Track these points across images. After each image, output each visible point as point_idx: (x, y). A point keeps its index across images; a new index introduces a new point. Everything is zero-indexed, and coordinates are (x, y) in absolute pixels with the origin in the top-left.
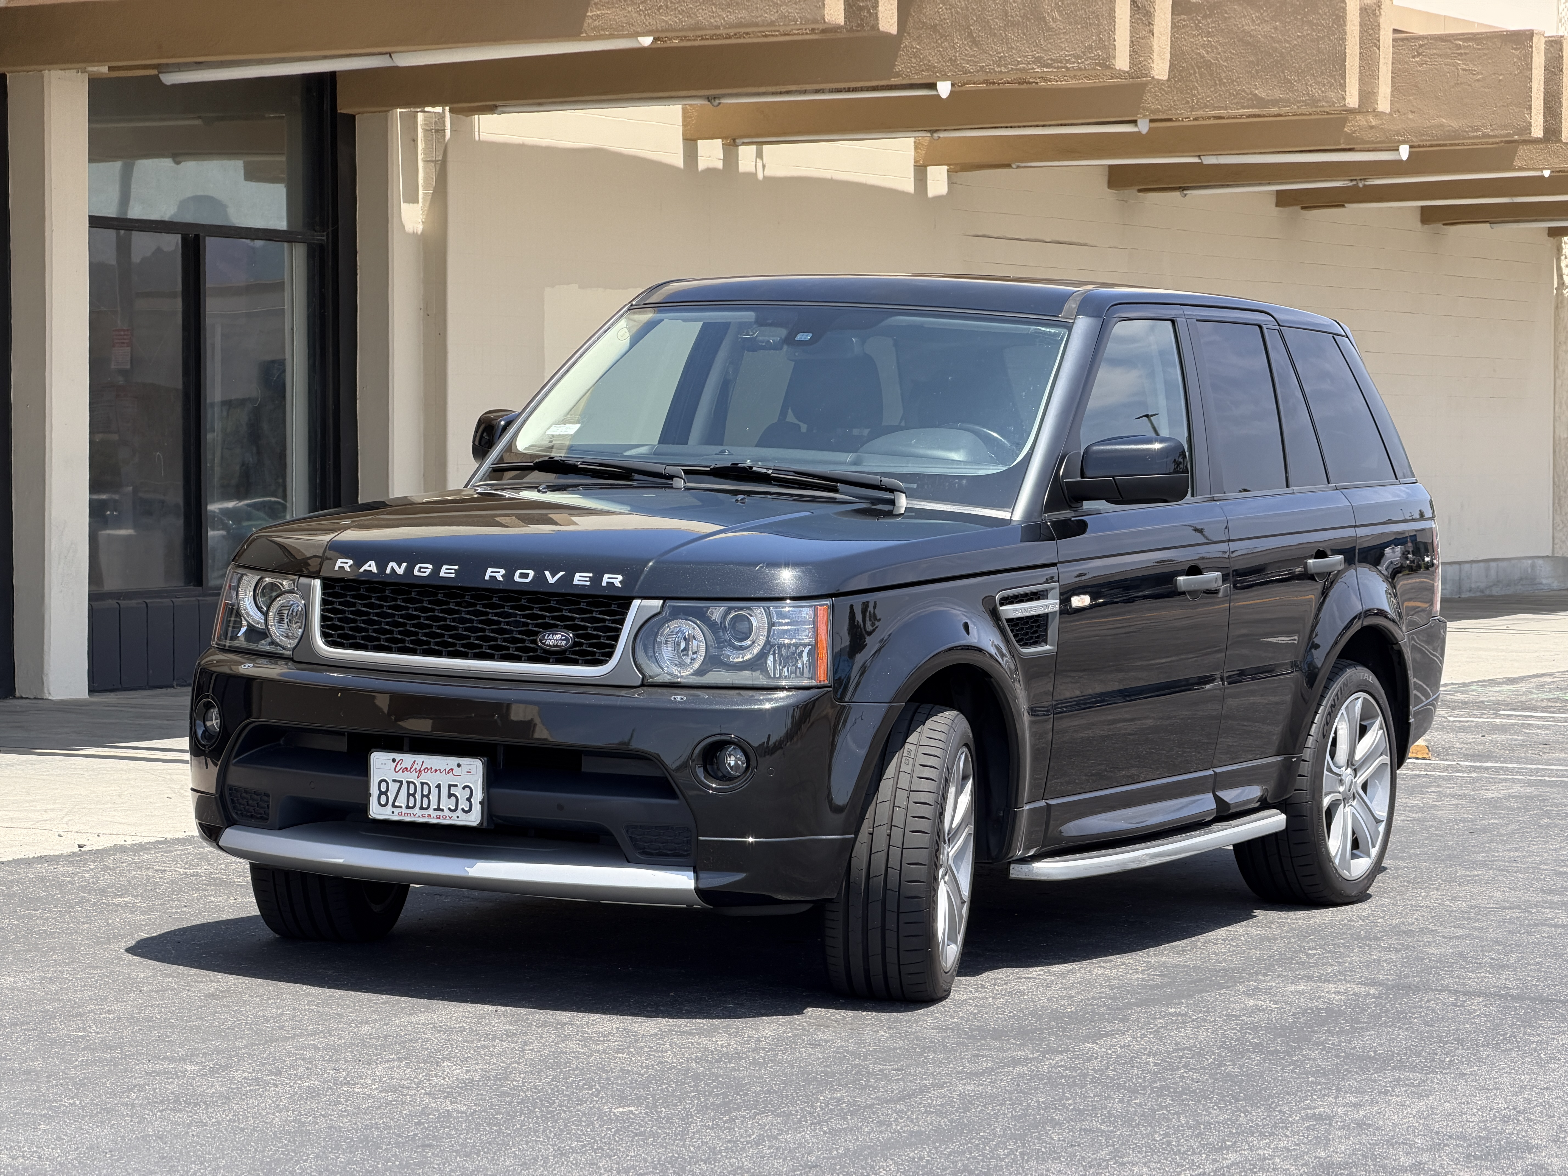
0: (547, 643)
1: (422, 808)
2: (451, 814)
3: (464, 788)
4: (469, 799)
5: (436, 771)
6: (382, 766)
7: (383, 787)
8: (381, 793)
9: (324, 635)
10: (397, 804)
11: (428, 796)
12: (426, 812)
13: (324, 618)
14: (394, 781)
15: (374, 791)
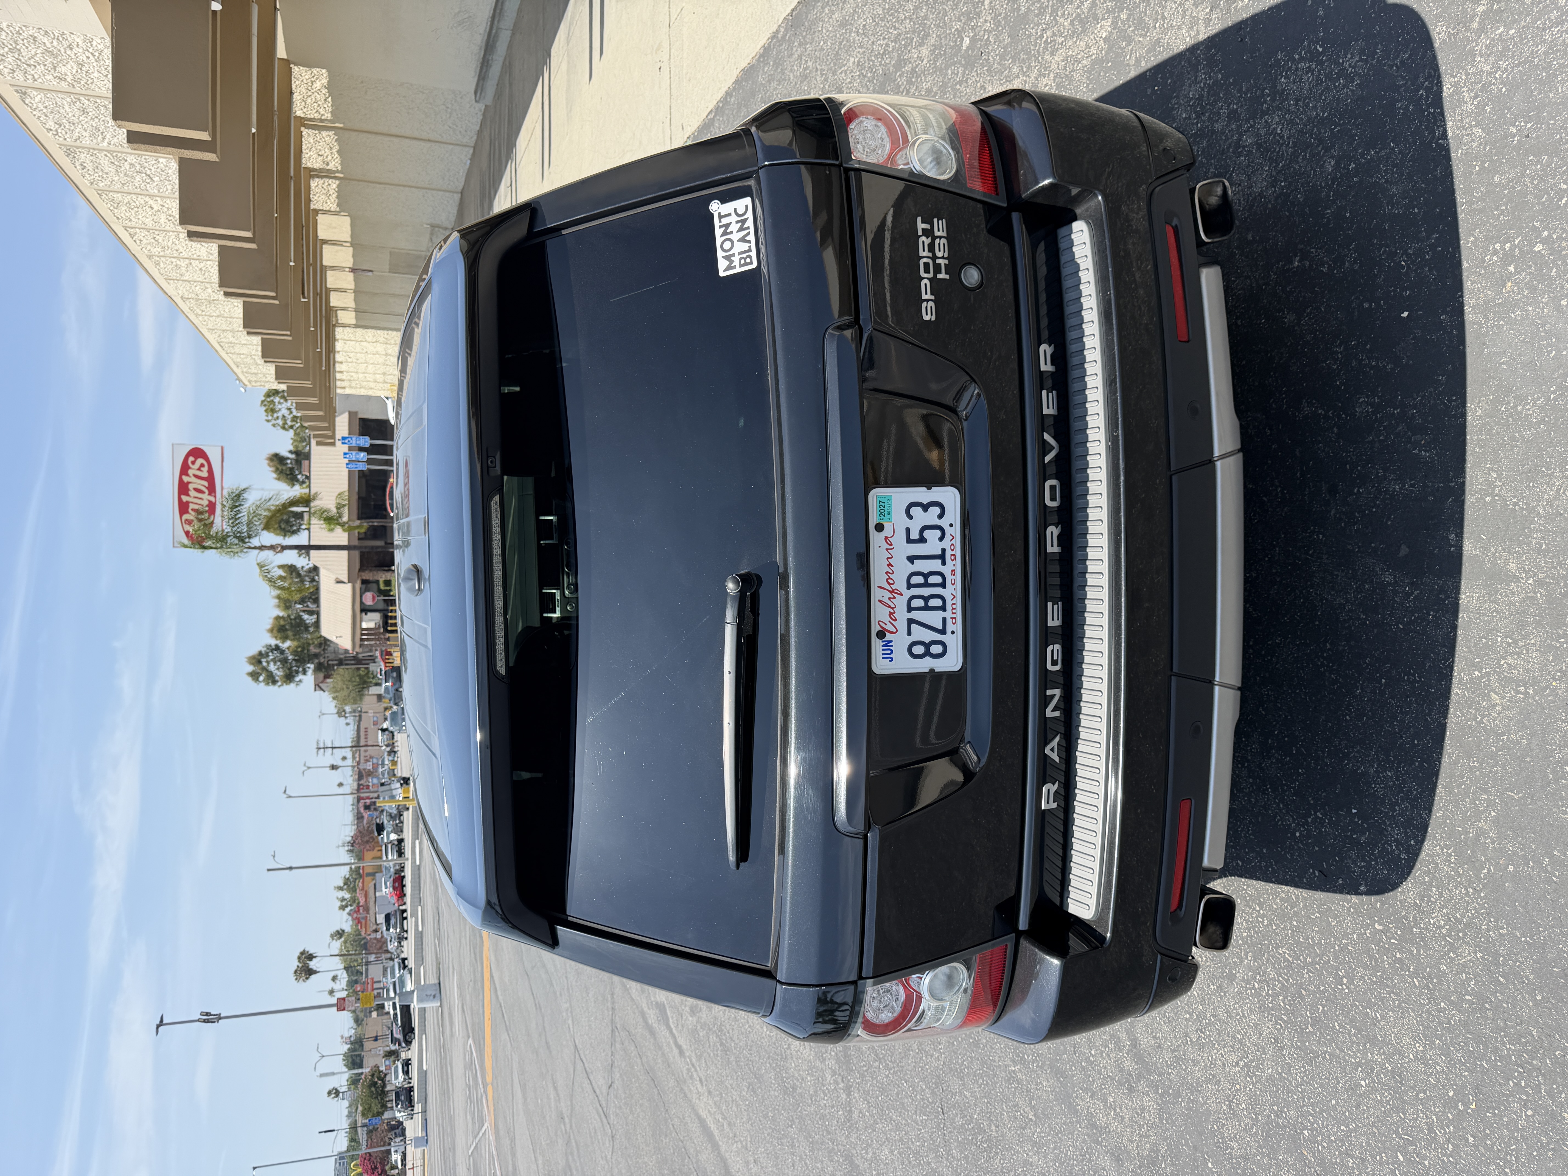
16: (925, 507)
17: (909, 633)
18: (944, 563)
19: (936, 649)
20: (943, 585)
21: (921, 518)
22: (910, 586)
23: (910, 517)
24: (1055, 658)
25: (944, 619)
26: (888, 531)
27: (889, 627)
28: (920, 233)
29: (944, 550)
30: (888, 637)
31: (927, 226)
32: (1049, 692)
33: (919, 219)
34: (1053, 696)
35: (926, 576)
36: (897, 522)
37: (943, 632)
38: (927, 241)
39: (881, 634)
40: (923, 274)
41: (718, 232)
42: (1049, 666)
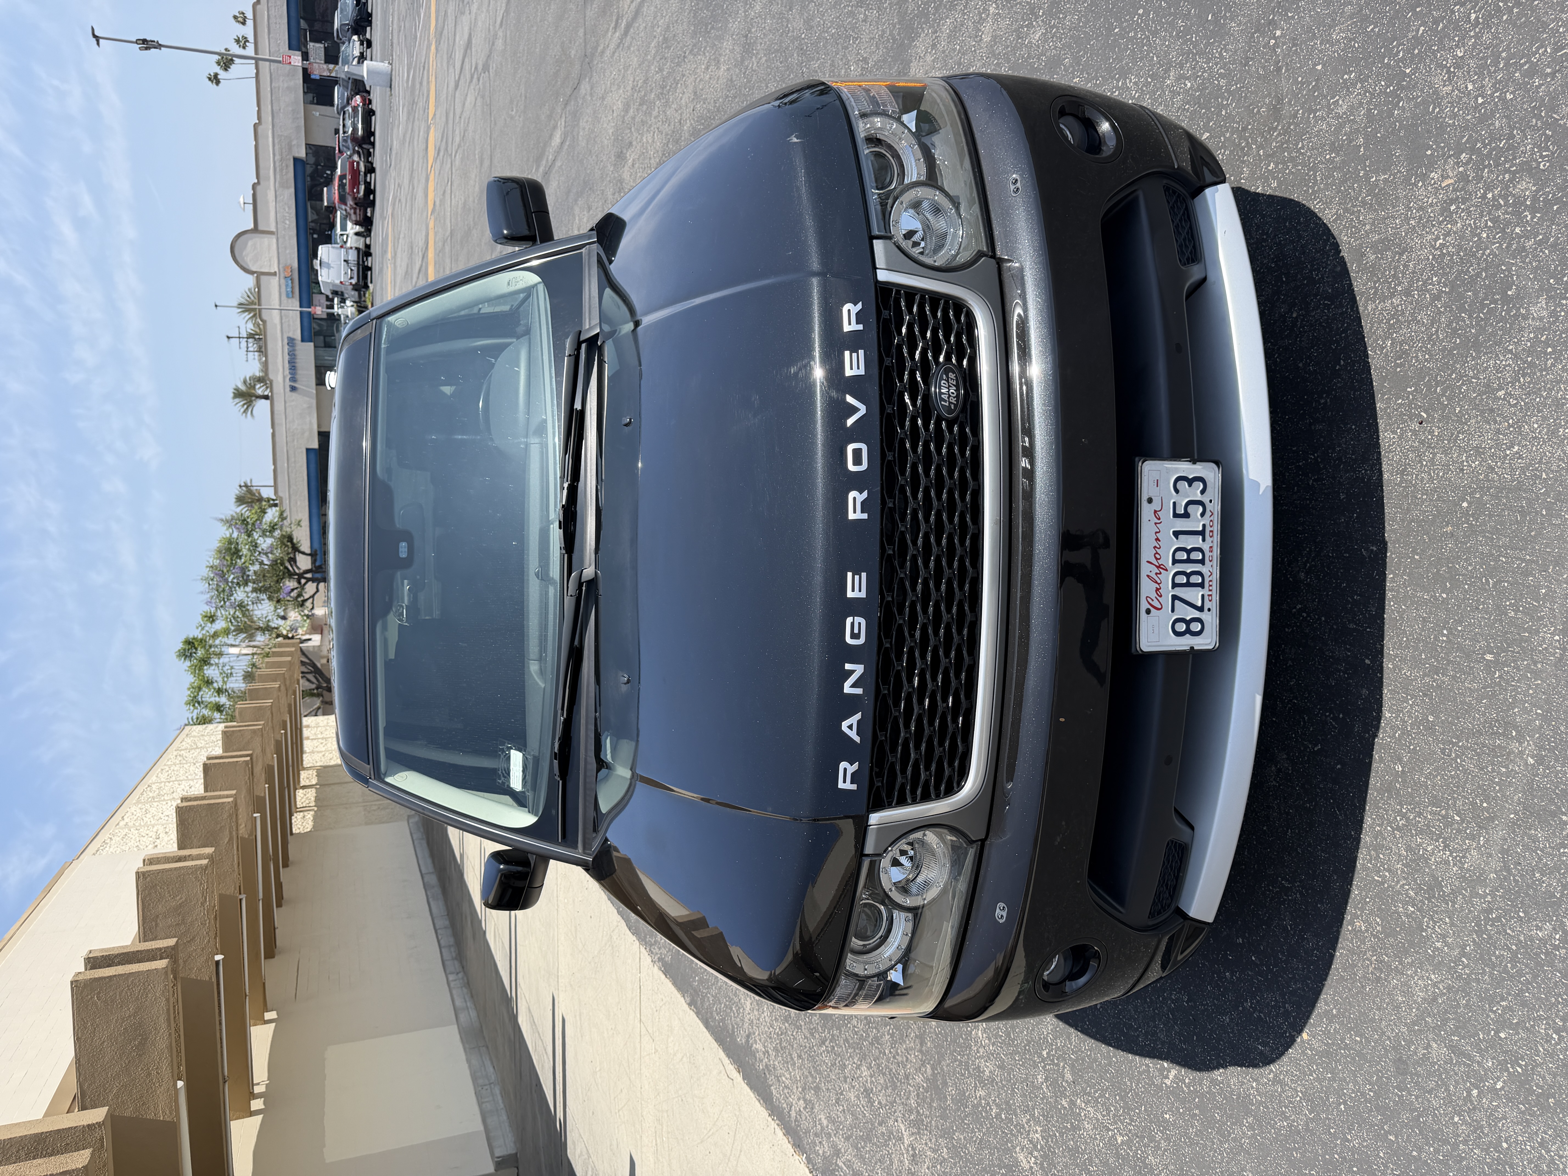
0: (953, 401)
1: (1202, 562)
2: (1208, 513)
3: (1177, 491)
4: (1190, 482)
5: (1157, 539)
6: (1156, 631)
7: (1181, 627)
8: (1188, 631)
9: (951, 790)
10: (1199, 604)
11: (1189, 552)
12: (1207, 554)
13: (926, 798)
14: (1173, 611)
15: (1184, 643)
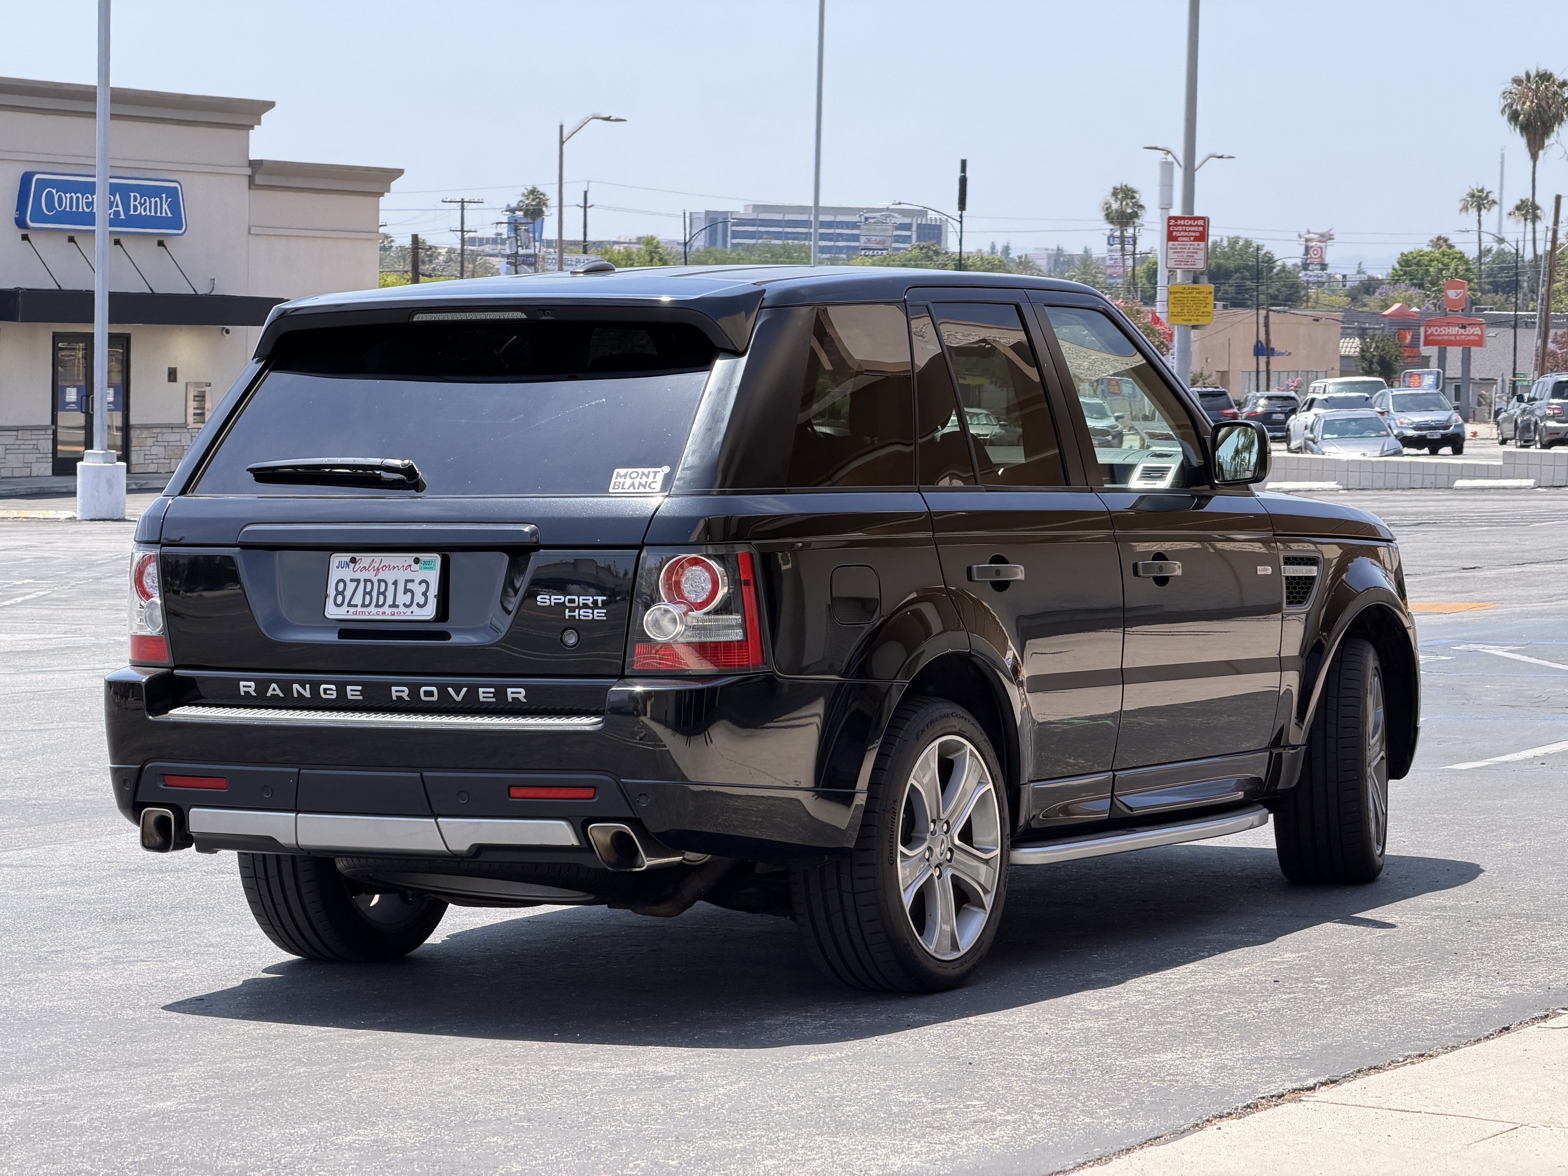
16: (425, 594)
17: (352, 580)
18: (390, 606)
19: (339, 599)
20: (377, 606)
21: (419, 589)
22: (379, 581)
23: (420, 583)
24: (328, 692)
25: (356, 606)
26: (415, 567)
27: (357, 566)
28: (595, 598)
29: (398, 606)
30: (351, 565)
31: (600, 605)
32: (308, 686)
33: (605, 598)
34: (305, 689)
35: (384, 593)
36: (420, 573)
37: (349, 605)
38: (590, 603)
39: (354, 560)
40: (568, 597)
41: (646, 470)
42: (323, 686)
